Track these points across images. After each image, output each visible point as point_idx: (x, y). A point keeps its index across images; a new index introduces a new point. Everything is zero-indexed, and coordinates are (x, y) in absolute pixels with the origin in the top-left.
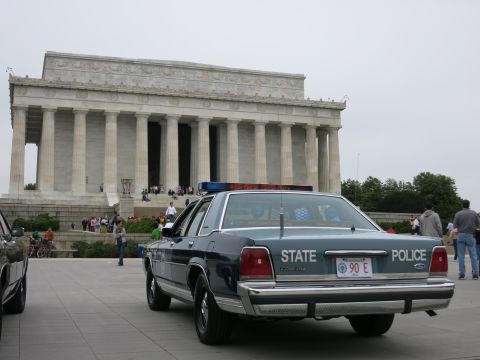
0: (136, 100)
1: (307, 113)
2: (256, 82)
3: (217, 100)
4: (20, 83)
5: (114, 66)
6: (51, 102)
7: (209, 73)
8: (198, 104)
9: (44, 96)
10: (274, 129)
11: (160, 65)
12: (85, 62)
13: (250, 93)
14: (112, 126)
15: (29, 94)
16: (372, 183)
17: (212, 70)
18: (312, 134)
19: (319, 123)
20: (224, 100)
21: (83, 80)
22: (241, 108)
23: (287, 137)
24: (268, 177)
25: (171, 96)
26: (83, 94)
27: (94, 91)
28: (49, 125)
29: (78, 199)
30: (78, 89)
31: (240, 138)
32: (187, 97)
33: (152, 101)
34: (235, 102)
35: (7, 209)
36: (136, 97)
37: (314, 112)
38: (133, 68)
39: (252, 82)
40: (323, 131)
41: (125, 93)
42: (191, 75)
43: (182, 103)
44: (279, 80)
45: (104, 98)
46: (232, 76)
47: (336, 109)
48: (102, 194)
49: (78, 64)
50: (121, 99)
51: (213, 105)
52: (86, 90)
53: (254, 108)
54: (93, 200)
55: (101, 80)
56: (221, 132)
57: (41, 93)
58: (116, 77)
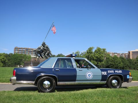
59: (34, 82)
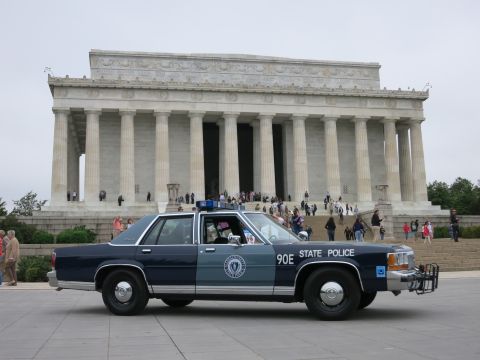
0: (189, 97)
1: (384, 104)
2: (324, 74)
3: (280, 94)
4: (59, 84)
5: (165, 63)
6: (95, 104)
7: (271, 66)
8: (259, 100)
9: (86, 96)
10: (346, 125)
11: (216, 59)
12: (134, 60)
13: (317, 85)
14: (162, 127)
15: (69, 96)
16: (462, 185)
17: (274, 62)
18: (391, 129)
19: (398, 115)
20: (288, 94)
21: (129, 78)
22: (308, 103)
23: (362, 133)
24: (342, 180)
25: (228, 92)
26: (130, 93)
27: (141, 89)
28: (93, 128)
29: (126, 210)
30: (124, 88)
31: (308, 136)
32: (246, 92)
33: (206, 97)
34: (300, 95)
35: (41, 222)
36: (189, 94)
37: (393, 103)
38: (185, 64)
39: (320, 74)
40: (403, 125)
41: (176, 90)
42: (250, 69)
43: (241, 99)
44: (350, 71)
45: (154, 97)
46: (297, 68)
47: (418, 99)
48: (152, 204)
49: (125, 62)
50: (172, 97)
51: (276, 100)
52: (132, 89)
53: (323, 102)
54: (142, 210)
55: (150, 77)
56: (287, 131)
57: (84, 94)
58: (167, 74)
59: (93, 284)
